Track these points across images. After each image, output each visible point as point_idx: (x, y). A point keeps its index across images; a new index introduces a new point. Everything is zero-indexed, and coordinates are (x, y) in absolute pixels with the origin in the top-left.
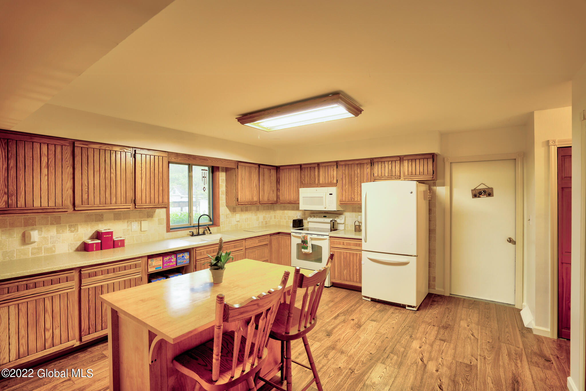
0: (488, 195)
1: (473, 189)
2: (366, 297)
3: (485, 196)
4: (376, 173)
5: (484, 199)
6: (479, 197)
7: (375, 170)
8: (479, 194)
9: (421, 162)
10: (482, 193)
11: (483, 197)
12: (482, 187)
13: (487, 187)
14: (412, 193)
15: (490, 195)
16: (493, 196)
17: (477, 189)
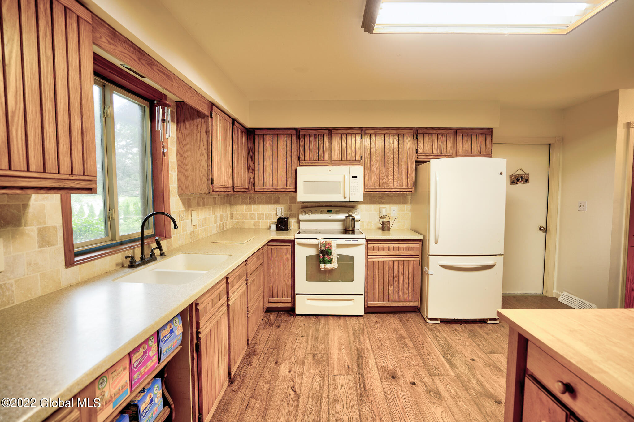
0: (525, 182)
1: (511, 174)
2: (431, 319)
3: (522, 183)
4: (421, 149)
5: (521, 186)
6: (517, 184)
7: (420, 145)
8: (517, 180)
9: (478, 138)
10: (520, 179)
11: (520, 183)
12: (520, 172)
13: (524, 173)
14: (501, 174)
15: (526, 181)
16: (529, 183)
17: (514, 174)
